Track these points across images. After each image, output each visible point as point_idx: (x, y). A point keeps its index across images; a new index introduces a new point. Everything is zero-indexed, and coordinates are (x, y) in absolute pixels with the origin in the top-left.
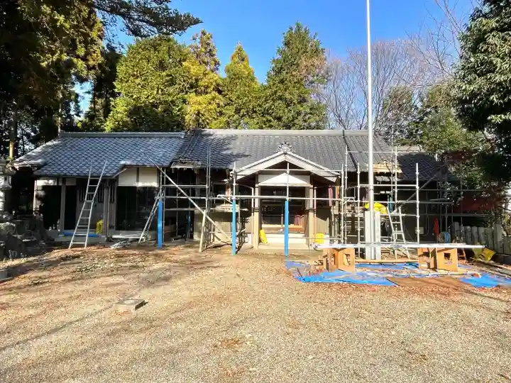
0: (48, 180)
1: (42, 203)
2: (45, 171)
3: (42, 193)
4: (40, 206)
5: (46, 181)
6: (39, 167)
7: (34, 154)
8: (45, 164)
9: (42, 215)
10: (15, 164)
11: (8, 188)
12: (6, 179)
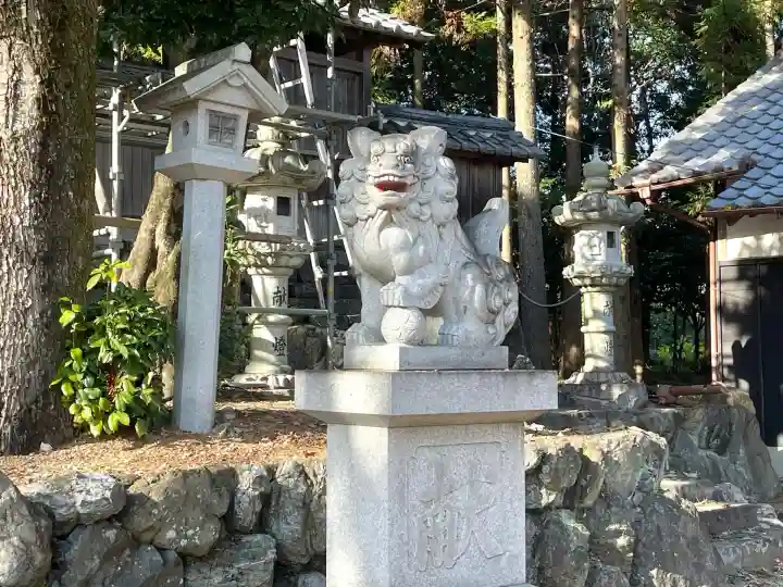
0: (758, 233)
1: (742, 333)
2: (753, 192)
3: (737, 294)
4: (736, 346)
5: (750, 240)
6: (722, 181)
7: (698, 135)
8: (747, 165)
9: (744, 385)
10: (637, 181)
11: (620, 274)
12: (611, 240)
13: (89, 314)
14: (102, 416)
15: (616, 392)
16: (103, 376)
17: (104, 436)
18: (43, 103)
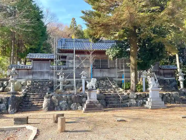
13: (138, 85)
14: (139, 91)
15: (183, 90)
16: (139, 89)
17: (139, 92)
18: (135, 75)
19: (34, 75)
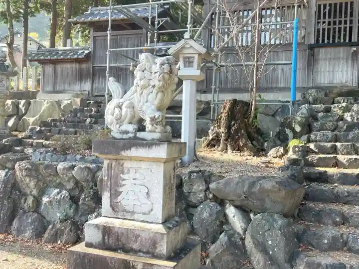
19: (97, 81)
